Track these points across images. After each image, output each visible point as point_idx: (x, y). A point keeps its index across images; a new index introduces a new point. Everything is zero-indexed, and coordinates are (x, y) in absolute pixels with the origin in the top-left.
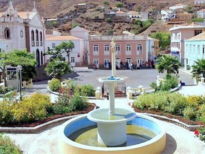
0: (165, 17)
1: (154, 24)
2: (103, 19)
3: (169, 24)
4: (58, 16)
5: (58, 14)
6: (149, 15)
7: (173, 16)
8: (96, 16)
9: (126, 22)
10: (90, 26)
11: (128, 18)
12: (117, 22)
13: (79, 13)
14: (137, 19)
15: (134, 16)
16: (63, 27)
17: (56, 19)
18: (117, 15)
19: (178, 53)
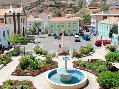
0: (88, 4)
1: (82, 8)
2: (54, 5)
3: (90, 8)
4: (30, 4)
5: (30, 2)
6: (79, 3)
7: (93, 4)
8: (51, 3)
9: (67, 7)
10: (47, 9)
11: (68, 5)
12: (62, 7)
13: (41, 2)
14: (72, 5)
15: (71, 4)
16: (33, 10)
17: (29, 6)
18: (62, 3)
19: (94, 28)
